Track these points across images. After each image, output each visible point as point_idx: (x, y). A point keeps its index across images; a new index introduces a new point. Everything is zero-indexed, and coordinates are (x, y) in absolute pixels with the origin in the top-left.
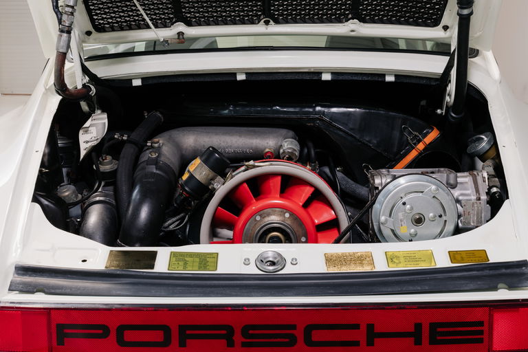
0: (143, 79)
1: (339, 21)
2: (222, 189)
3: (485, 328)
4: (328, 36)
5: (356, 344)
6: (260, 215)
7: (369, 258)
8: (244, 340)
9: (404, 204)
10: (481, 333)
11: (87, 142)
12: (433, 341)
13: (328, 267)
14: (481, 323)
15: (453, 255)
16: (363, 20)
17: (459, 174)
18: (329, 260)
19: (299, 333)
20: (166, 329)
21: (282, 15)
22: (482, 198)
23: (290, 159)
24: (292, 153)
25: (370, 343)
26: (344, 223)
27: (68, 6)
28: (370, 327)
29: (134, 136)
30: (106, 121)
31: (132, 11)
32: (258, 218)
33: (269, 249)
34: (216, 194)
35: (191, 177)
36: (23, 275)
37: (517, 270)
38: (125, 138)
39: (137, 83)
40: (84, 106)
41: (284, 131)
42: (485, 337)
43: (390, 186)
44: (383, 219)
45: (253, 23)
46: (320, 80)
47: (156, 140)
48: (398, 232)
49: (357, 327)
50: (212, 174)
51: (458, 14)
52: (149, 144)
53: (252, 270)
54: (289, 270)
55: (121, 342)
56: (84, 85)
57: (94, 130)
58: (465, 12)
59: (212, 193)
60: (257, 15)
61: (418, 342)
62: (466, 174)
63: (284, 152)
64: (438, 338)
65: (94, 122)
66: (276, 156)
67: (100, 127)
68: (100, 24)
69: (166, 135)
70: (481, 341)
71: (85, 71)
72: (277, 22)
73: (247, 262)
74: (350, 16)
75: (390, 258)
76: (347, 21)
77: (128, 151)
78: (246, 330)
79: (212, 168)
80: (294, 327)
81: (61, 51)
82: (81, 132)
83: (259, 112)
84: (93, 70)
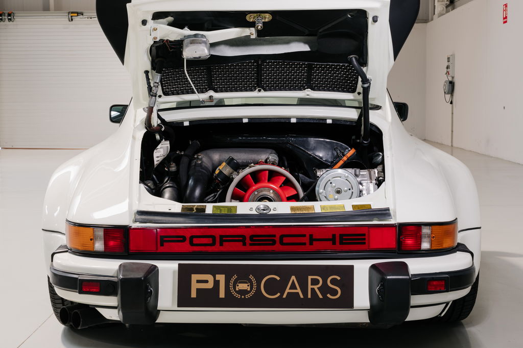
0: (190, 122)
1: (300, 89)
2: (237, 178)
3: (366, 237)
4: (298, 98)
5: (305, 244)
6: (257, 192)
7: (313, 208)
8: (251, 242)
9: (331, 183)
10: (364, 239)
11: (158, 157)
12: (341, 243)
13: (292, 211)
14: (364, 235)
15: (354, 206)
16: (313, 89)
17: (361, 171)
18: (292, 208)
19: (277, 239)
20: (213, 237)
21: (268, 86)
22: (373, 182)
23: (273, 164)
24: (274, 161)
25: (311, 244)
26: (302, 194)
27: (155, 83)
28: (311, 236)
29: (187, 152)
30: (169, 145)
31: (188, 87)
32: (256, 193)
33: (262, 205)
34: (234, 180)
35: (221, 172)
36: (141, 215)
37: (385, 212)
38: (182, 153)
39: (186, 124)
40: (158, 137)
41: (270, 151)
42: (366, 241)
43: (324, 175)
44: (321, 191)
45: (252, 91)
46: (290, 123)
47: (199, 154)
48: (328, 198)
49: (304, 236)
50: (231, 170)
51: (362, 87)
52: (196, 157)
53: (254, 212)
54: (272, 212)
55: (192, 244)
56: (158, 125)
57: (161, 151)
58: (366, 86)
59: (232, 180)
60: (254, 86)
61: (334, 243)
62: (366, 170)
63: (270, 161)
64: (344, 241)
65: (162, 146)
66: (266, 162)
67: (166, 149)
68: (166, 91)
69: (205, 152)
70: (364, 243)
71: (159, 117)
72: (265, 90)
73: (251, 209)
74: (306, 87)
75: (323, 208)
76: (304, 89)
77: (185, 160)
78: (252, 237)
79: (232, 168)
80: (274, 236)
81: (151, 106)
82: (155, 151)
83: (255, 140)
84: (163, 117)
